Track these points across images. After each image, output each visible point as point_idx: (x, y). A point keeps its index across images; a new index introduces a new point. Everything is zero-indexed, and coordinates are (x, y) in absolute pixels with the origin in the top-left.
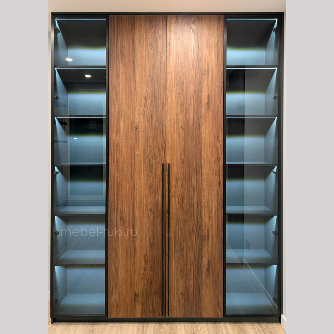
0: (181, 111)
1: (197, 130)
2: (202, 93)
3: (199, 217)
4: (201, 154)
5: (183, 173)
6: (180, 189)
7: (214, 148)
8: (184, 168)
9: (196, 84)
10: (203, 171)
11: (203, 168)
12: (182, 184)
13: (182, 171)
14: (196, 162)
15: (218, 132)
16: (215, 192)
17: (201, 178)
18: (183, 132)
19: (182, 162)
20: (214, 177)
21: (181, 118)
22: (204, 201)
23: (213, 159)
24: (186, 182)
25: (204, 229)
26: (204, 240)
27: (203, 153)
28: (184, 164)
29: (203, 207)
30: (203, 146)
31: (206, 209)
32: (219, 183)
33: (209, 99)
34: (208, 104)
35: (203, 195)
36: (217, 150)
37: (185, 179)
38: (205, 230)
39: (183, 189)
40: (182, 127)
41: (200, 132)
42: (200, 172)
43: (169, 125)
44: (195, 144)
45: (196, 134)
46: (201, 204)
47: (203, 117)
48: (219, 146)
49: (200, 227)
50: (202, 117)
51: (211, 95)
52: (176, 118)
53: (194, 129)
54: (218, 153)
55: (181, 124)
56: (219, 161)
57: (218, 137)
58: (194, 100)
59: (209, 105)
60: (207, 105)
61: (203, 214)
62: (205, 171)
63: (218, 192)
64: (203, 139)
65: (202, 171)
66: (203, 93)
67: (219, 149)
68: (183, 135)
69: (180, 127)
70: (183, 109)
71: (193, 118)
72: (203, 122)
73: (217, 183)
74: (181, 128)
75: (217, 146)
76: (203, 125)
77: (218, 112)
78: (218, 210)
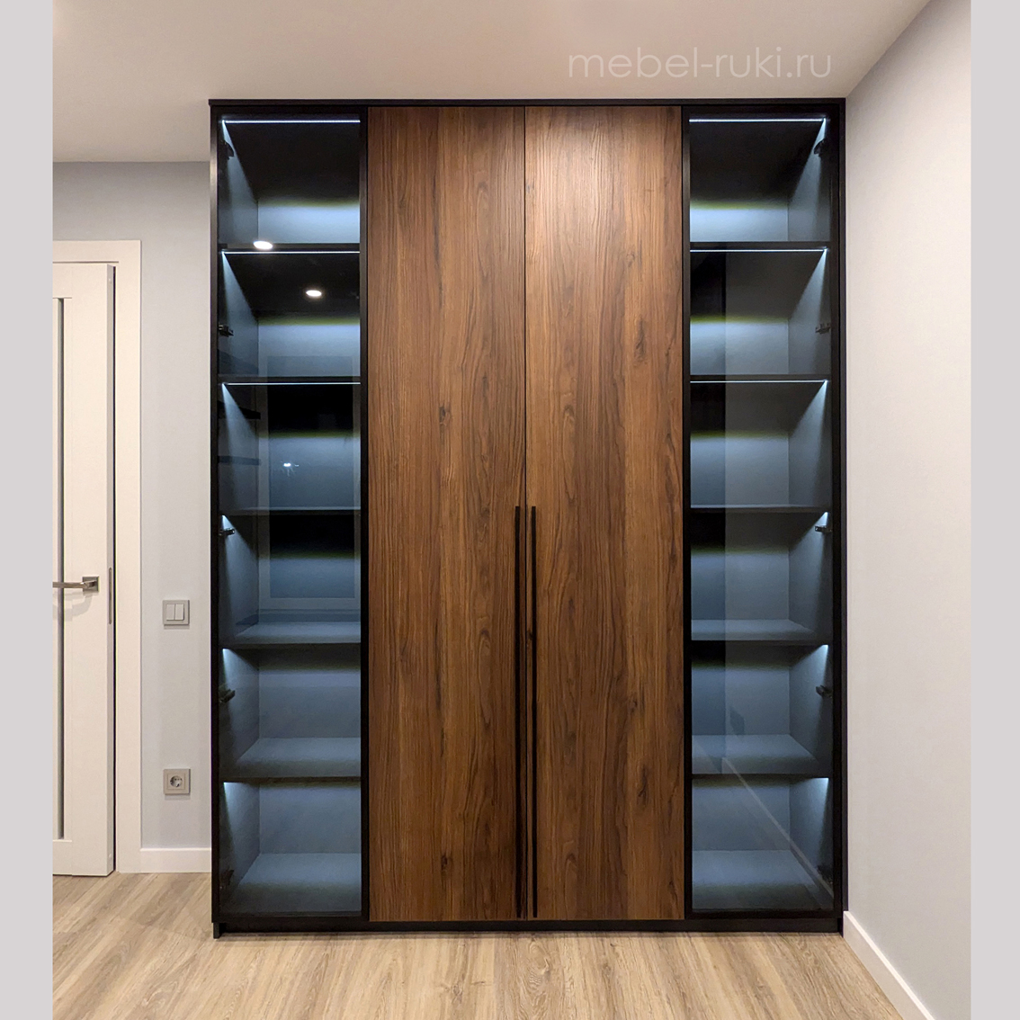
0: (567, 366)
1: (610, 417)
2: (624, 315)
3: (618, 651)
4: (622, 481)
5: (573, 532)
6: (564, 576)
7: (658, 464)
8: (576, 519)
9: (606, 292)
10: (627, 527)
11: (627, 517)
12: (571, 563)
13: (570, 527)
14: (609, 502)
15: (669, 421)
16: (661, 582)
17: (621, 546)
18: (571, 421)
19: (571, 503)
20: (658, 543)
21: (567, 382)
22: (632, 609)
23: (655, 495)
24: (580, 555)
25: (630, 685)
26: (633, 711)
27: (627, 477)
28: (576, 509)
29: (629, 625)
30: (627, 460)
31: (636, 629)
32: (673, 557)
33: (642, 333)
34: (641, 345)
35: (629, 592)
36: (667, 468)
37: (579, 549)
38: (634, 684)
39: (573, 576)
40: (568, 408)
41: (619, 423)
42: (618, 529)
43: (534, 403)
44: (604, 452)
45: (607, 427)
46: (623, 615)
47: (626, 380)
48: (672, 458)
49: (619, 678)
50: (624, 380)
51: (647, 320)
52: (552, 382)
53: (604, 412)
54: (669, 478)
55: (566, 398)
56: (671, 501)
57: (669, 435)
58: (601, 335)
59: (642, 350)
60: (637, 347)
61: (629, 642)
62: (633, 527)
63: (668, 583)
64: (626, 440)
65: (624, 528)
66: (627, 317)
67: (672, 466)
68: (572, 429)
69: (562, 408)
70: (572, 360)
71: (600, 384)
72: (627, 395)
73: (667, 557)
74: (566, 409)
75: (668, 457)
76: (627, 401)
77: (668, 367)
78: (669, 630)
